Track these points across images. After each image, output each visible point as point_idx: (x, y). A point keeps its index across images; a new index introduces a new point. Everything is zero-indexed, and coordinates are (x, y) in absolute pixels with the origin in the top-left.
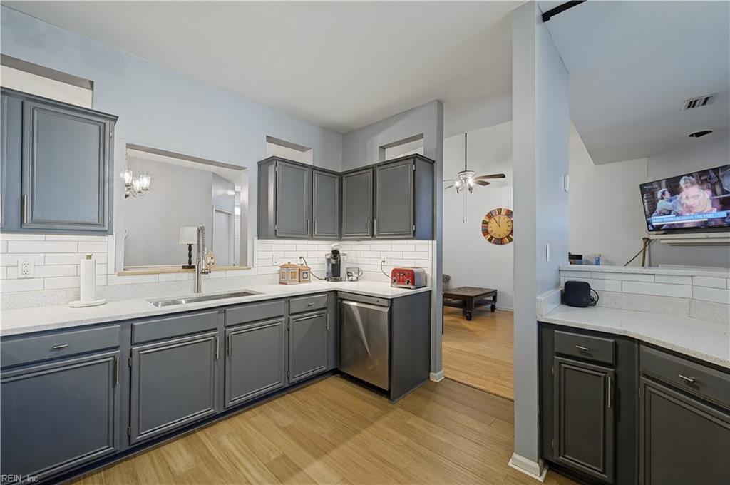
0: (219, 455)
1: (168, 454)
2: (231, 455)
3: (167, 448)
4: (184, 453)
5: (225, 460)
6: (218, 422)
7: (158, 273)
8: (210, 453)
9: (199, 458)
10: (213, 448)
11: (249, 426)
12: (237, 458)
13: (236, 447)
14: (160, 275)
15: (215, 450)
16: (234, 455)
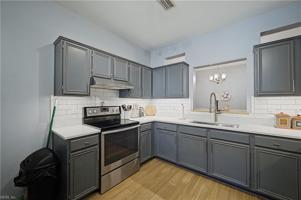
0: (195, 188)
1: (187, 175)
2: (198, 191)
3: (189, 173)
4: (190, 178)
5: (194, 191)
6: (210, 179)
7: (203, 112)
8: (194, 185)
9: (190, 183)
10: (197, 185)
11: (217, 191)
12: (197, 194)
13: (202, 191)
14: (204, 112)
15: (196, 186)
16: (198, 192)
